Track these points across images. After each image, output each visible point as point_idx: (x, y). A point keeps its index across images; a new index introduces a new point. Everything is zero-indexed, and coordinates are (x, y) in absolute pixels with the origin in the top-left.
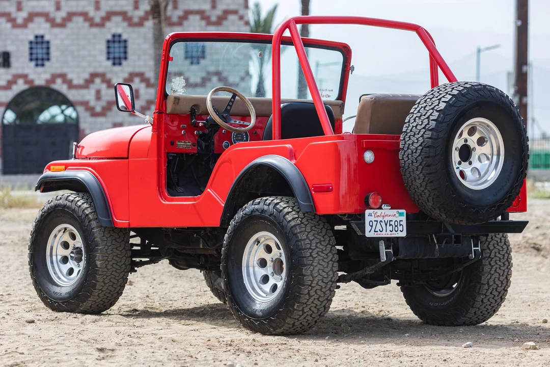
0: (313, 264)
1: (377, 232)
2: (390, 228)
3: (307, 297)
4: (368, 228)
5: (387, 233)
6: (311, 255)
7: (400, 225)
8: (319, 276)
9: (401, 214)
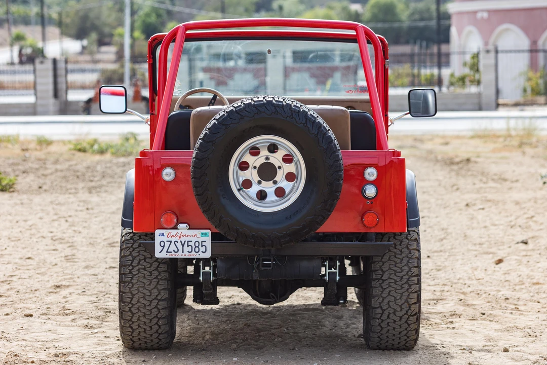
0: (132, 281)
1: (171, 252)
2: (186, 249)
3: (130, 314)
4: (158, 248)
5: (184, 254)
6: (130, 272)
7: (202, 246)
8: (140, 294)
9: (205, 235)
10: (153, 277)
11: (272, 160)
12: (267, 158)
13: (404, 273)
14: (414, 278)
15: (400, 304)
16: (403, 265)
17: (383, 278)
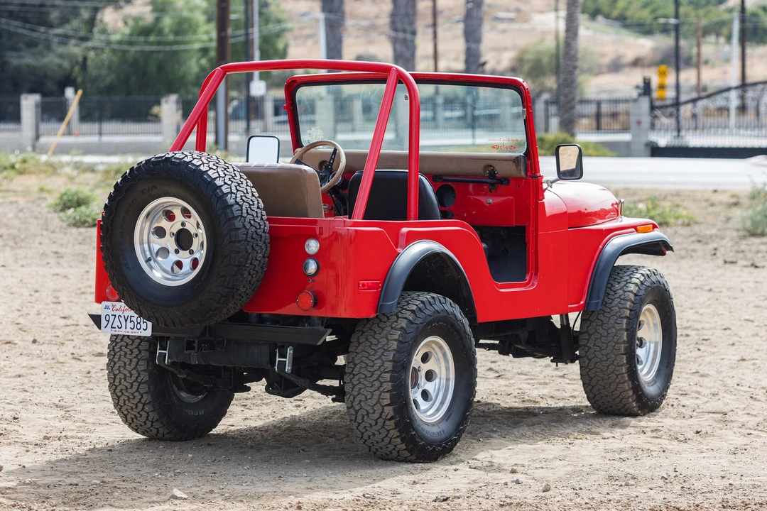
10: (134, 356)
11: (188, 227)
12: (183, 224)
13: (375, 368)
14: (386, 374)
15: (372, 405)
16: (376, 358)
17: (354, 372)
